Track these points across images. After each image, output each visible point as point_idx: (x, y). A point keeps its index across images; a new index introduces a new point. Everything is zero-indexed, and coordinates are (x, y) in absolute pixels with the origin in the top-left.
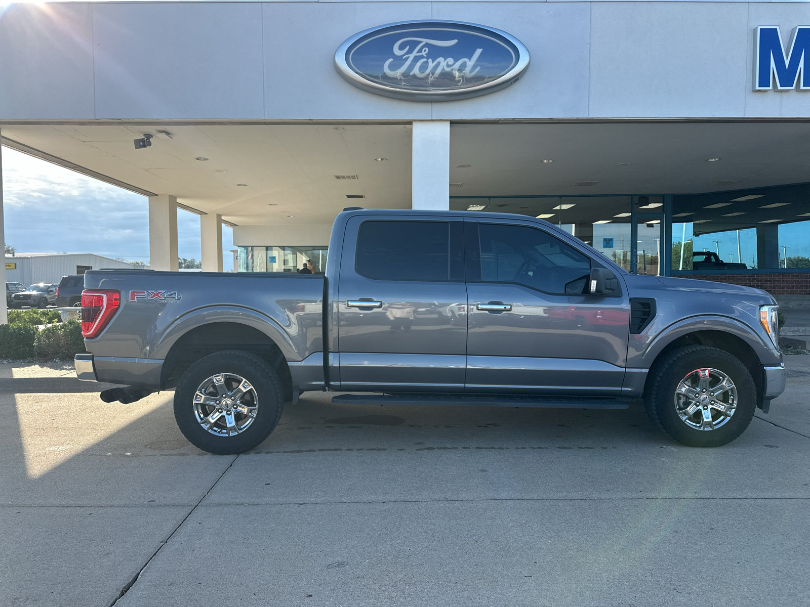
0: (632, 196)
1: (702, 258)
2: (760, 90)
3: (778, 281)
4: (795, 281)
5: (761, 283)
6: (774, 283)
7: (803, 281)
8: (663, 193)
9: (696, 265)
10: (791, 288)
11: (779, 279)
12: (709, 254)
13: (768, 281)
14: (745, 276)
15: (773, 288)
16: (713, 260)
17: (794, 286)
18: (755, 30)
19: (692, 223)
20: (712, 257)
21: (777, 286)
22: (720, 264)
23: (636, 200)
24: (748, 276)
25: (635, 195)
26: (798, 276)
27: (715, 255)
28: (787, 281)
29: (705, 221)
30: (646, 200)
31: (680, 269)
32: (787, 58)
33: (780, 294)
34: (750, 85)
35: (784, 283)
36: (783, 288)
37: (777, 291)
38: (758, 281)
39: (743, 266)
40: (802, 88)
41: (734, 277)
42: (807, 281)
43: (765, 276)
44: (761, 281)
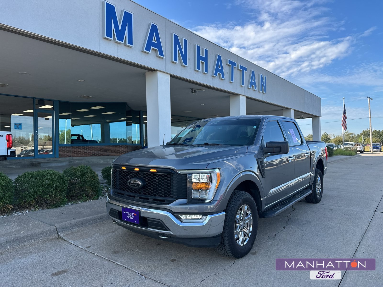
0: (33, 98)
1: (75, 138)
2: (107, 39)
3: (113, 149)
4: (121, 149)
5: (106, 151)
6: (111, 150)
7: (124, 149)
8: (53, 99)
9: (73, 141)
10: (119, 153)
11: (114, 148)
12: (79, 136)
13: (109, 149)
14: (98, 147)
15: (111, 153)
16: (81, 138)
17: (120, 151)
18: (103, 2)
19: (70, 120)
20: (81, 137)
21: (113, 152)
22: (84, 141)
23: (36, 102)
24: (100, 147)
25: (36, 98)
26: (122, 147)
27: (82, 136)
28: (117, 149)
29: (77, 119)
30: (43, 102)
31: (65, 143)
32: (120, 25)
33: (114, 155)
34: (101, 34)
35: (116, 150)
36: (115, 153)
37: (113, 154)
38: (104, 149)
39: (95, 142)
40: (127, 44)
41: (92, 147)
42: (126, 149)
43: (108, 147)
44: (106, 149)
